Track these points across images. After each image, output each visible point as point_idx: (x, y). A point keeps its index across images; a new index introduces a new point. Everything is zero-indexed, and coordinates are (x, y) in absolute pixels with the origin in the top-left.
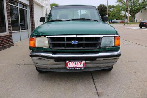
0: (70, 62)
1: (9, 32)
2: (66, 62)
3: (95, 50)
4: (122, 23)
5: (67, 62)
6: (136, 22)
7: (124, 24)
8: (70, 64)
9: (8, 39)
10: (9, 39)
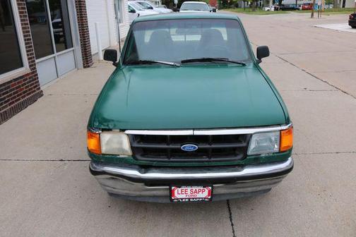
0: (180, 189)
1: (30, 66)
2: (170, 188)
3: (236, 163)
4: (307, 9)
5: (173, 188)
6: (344, 6)
7: (312, 15)
8: (180, 192)
9: (28, 83)
10: (30, 82)
